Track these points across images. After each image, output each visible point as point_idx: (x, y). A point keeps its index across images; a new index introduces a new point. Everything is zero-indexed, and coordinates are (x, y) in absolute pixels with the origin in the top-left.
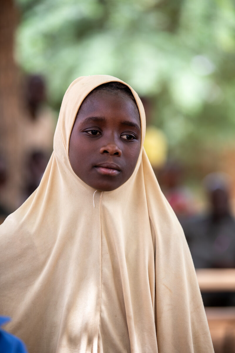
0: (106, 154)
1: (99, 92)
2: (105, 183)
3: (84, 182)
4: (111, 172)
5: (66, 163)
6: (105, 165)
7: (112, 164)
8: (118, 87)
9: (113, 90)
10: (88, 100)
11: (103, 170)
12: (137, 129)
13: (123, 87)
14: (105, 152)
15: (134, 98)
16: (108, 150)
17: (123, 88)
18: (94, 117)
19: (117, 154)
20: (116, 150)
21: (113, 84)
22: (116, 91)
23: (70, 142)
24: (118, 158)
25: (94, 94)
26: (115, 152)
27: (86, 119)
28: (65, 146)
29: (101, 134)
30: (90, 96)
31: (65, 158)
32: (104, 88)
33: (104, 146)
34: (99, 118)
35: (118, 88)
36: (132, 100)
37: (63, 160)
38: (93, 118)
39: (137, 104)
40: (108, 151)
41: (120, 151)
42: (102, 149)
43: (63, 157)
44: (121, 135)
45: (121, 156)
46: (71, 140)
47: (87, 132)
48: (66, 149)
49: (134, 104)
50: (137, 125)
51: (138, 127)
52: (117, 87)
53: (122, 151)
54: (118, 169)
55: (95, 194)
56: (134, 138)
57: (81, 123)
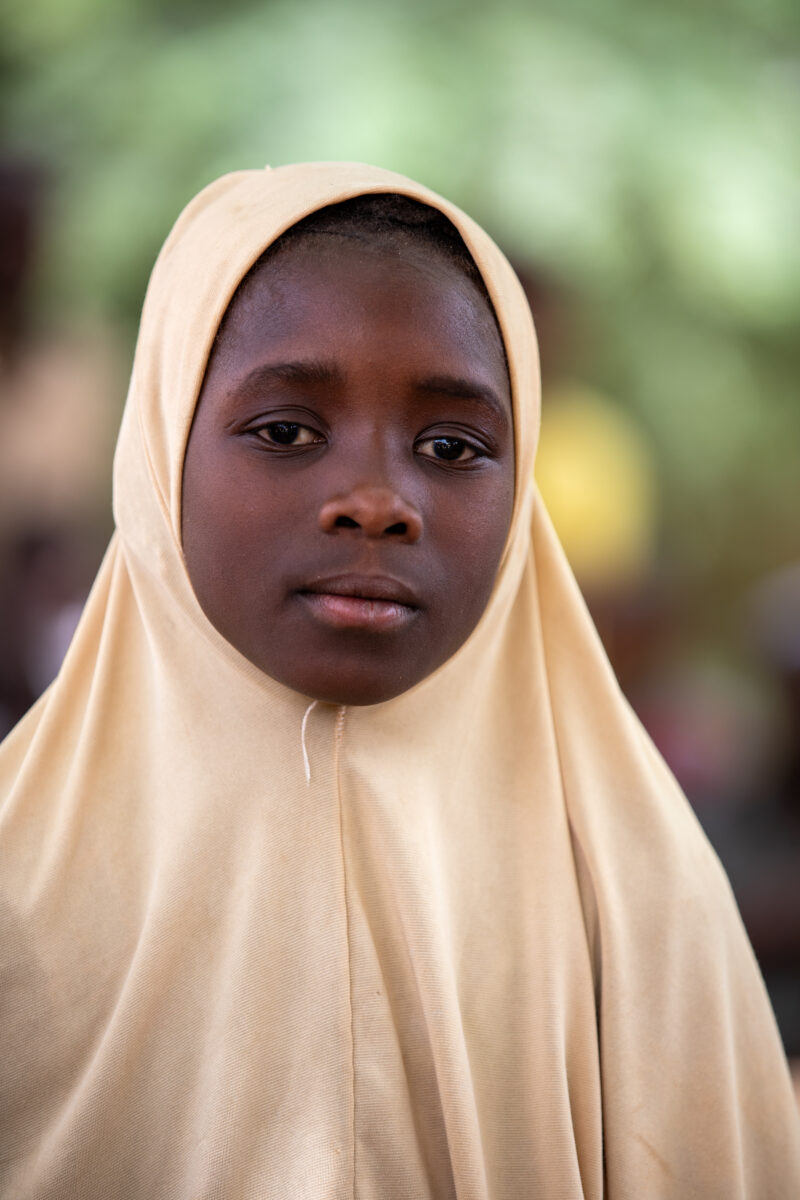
0: (346, 534)
1: (309, 247)
2: (350, 665)
3: (255, 664)
4: (370, 613)
5: (170, 575)
6: (346, 586)
7: (378, 577)
8: (399, 218)
9: (375, 231)
10: (260, 285)
11: (337, 609)
12: (494, 410)
13: (420, 217)
14: (344, 522)
15: (476, 268)
16: (356, 512)
17: (422, 224)
18: (287, 362)
19: (399, 529)
20: (394, 516)
21: (375, 207)
22: (387, 239)
23: (187, 483)
24: (407, 547)
25: (285, 255)
26: (388, 524)
27: (252, 375)
28: (163, 503)
29: (326, 442)
30: (269, 267)
31: (166, 555)
32: (329, 228)
33: (340, 496)
34: (313, 365)
35: (397, 224)
36: (467, 274)
37: (157, 567)
38: (283, 367)
39: (492, 294)
40: (357, 519)
41: (416, 517)
42: (328, 511)
43: (157, 552)
44: (418, 442)
45: (421, 539)
46: (186, 473)
47: (254, 432)
48: (169, 515)
49: (476, 294)
50: (489, 393)
51: (496, 402)
52: (393, 220)
53: (426, 518)
54: (408, 602)
55: (308, 718)
56: (479, 453)
57: (229, 394)
